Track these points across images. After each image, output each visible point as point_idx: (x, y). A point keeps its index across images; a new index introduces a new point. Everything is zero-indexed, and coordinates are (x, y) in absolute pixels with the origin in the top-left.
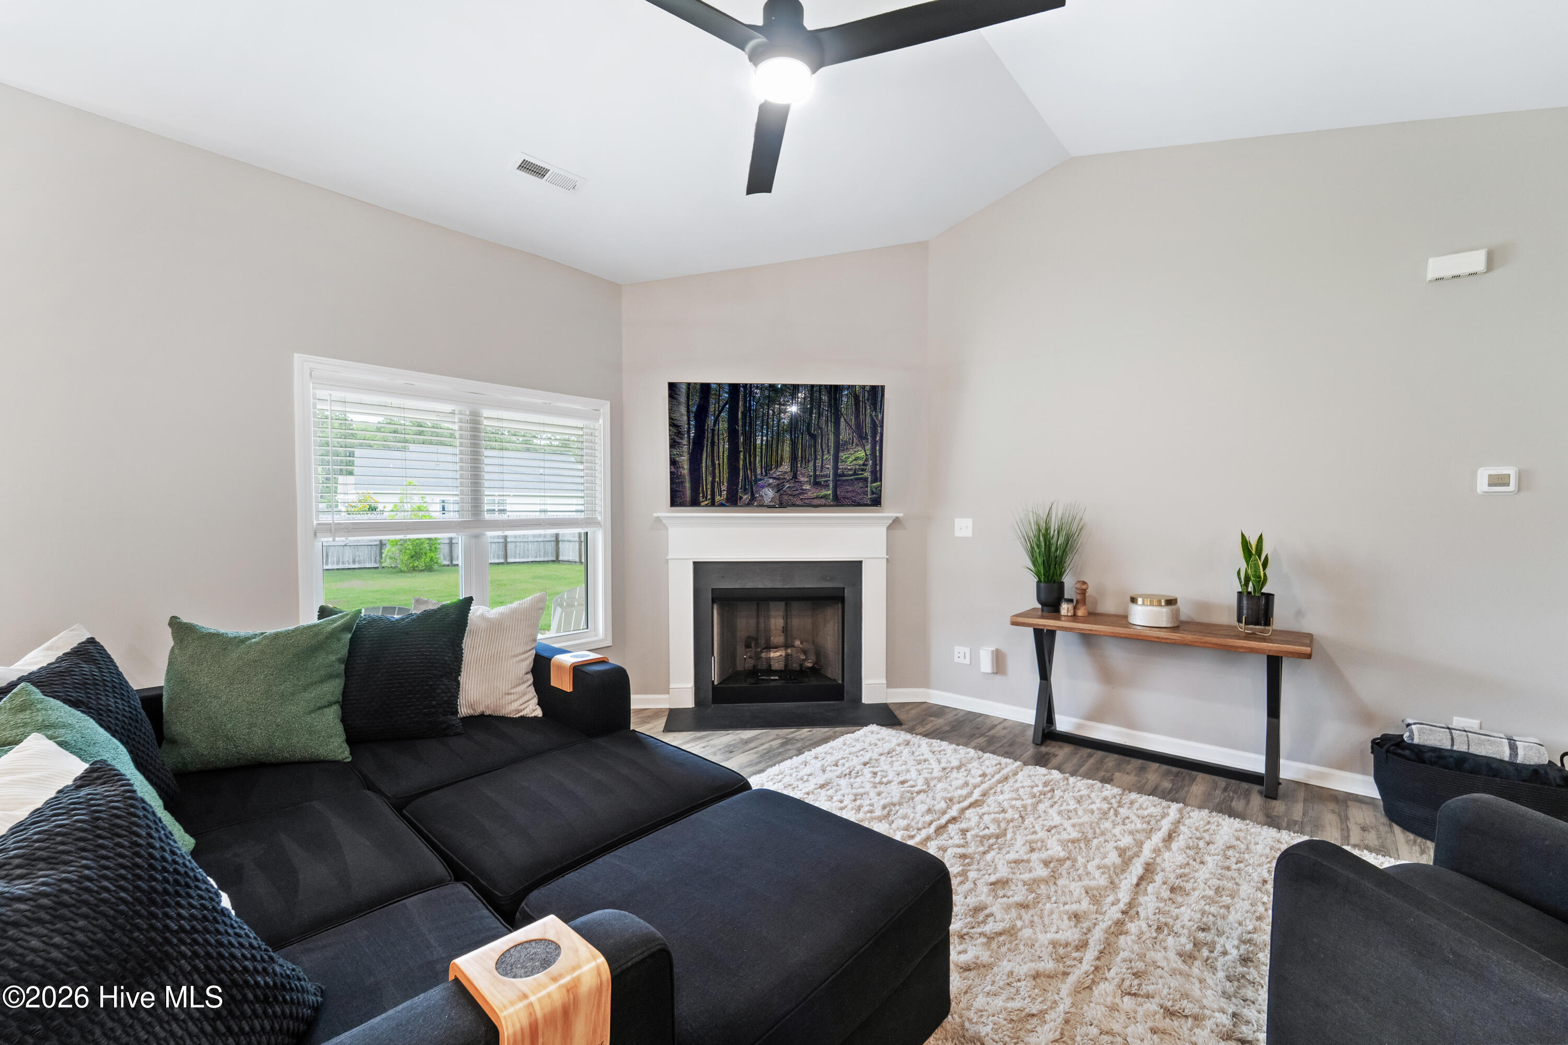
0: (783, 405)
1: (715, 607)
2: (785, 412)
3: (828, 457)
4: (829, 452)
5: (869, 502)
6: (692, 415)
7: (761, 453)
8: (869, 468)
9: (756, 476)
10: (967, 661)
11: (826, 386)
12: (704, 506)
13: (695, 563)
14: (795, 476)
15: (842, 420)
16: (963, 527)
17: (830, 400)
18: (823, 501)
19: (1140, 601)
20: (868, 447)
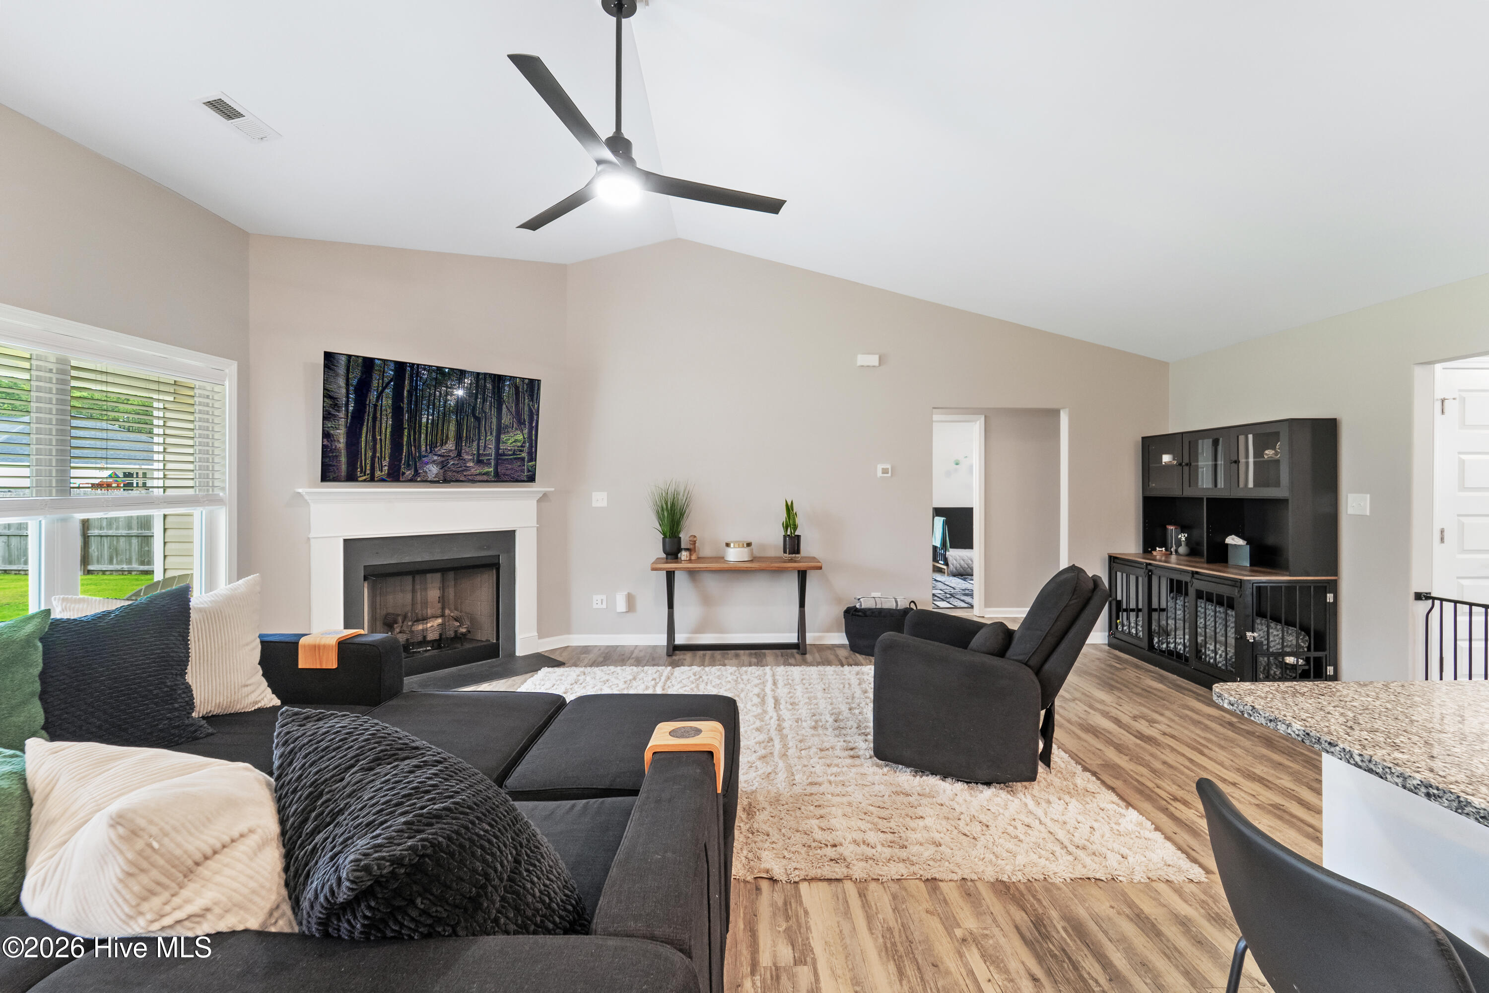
0: (450, 388)
1: (366, 585)
2: (452, 395)
3: (491, 438)
4: (491, 434)
5: (525, 479)
6: (351, 388)
7: (427, 431)
8: (526, 449)
9: (420, 452)
10: (604, 606)
11: (490, 375)
12: (362, 481)
13: (345, 540)
14: (459, 455)
15: (504, 406)
16: (599, 499)
17: (494, 388)
18: (485, 478)
19: (732, 545)
20: (526, 431)
